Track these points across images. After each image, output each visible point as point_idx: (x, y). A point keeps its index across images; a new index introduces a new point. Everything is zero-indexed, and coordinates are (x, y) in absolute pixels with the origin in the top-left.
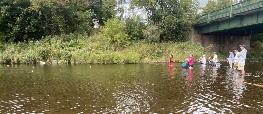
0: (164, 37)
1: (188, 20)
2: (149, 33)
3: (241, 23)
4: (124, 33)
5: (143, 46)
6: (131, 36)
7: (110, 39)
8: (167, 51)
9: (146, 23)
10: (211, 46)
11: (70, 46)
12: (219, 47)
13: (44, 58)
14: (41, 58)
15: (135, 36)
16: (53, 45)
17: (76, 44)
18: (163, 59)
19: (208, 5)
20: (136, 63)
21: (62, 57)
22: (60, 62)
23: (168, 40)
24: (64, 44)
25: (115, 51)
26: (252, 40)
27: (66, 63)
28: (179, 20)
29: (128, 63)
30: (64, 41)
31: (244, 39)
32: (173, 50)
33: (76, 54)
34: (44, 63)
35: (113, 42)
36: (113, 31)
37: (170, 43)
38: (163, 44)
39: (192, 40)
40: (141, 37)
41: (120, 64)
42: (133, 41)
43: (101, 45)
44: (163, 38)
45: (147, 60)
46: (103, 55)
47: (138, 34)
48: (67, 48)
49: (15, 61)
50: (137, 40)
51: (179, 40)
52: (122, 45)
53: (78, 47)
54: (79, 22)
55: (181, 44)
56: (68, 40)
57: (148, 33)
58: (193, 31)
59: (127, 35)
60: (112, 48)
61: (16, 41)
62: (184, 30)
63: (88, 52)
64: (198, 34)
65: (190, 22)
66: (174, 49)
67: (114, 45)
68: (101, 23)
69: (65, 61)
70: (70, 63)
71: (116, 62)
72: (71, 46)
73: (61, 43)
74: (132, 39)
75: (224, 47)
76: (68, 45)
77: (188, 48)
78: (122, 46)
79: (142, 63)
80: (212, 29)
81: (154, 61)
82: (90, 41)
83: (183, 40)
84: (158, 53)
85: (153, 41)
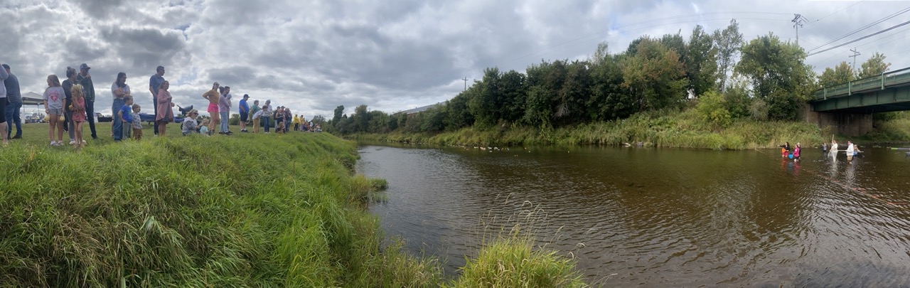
0: (773, 114)
1: (802, 94)
2: (755, 110)
3: (861, 102)
4: (723, 109)
5: (749, 127)
6: (733, 113)
7: (706, 116)
8: (776, 133)
9: (752, 95)
10: (829, 127)
11: (658, 124)
12: (839, 127)
13: (630, 139)
14: (627, 139)
15: (737, 112)
16: (640, 124)
17: (666, 121)
18: (771, 145)
19: (825, 74)
20: (738, 150)
21: (648, 138)
22: (645, 144)
23: (779, 118)
24: (652, 121)
25: (712, 131)
26: (874, 119)
27: (652, 146)
28: (791, 95)
29: (728, 150)
30: (652, 118)
31: (865, 118)
32: (784, 133)
33: (664, 134)
34: (630, 145)
35: (710, 119)
36: (711, 106)
37: (781, 123)
38: (772, 124)
39: (807, 119)
40: (745, 114)
41: (717, 150)
42: (736, 119)
43: (695, 124)
44: (771, 116)
45: (753, 145)
46: (695, 137)
47: (741, 110)
48: (655, 127)
49: (603, 141)
50: (740, 117)
51: (791, 119)
52: (720, 124)
53: (667, 125)
54: (671, 94)
55: (795, 125)
56: (657, 117)
57: (753, 109)
58: (808, 107)
59: (727, 111)
60: (709, 127)
61: (605, 120)
62: (797, 107)
63: (678, 132)
64: (815, 111)
65: (804, 97)
66: (786, 130)
67: (710, 124)
68: (697, 93)
69: (651, 144)
70: (656, 146)
71: (711, 147)
72: (660, 124)
73: (649, 121)
74: (734, 116)
75: (844, 128)
76: (657, 123)
77: (802, 131)
78: (720, 126)
79: (747, 150)
80: (830, 107)
81: (762, 147)
82: (681, 118)
83: (797, 118)
84: (766, 135)
85: (760, 119)
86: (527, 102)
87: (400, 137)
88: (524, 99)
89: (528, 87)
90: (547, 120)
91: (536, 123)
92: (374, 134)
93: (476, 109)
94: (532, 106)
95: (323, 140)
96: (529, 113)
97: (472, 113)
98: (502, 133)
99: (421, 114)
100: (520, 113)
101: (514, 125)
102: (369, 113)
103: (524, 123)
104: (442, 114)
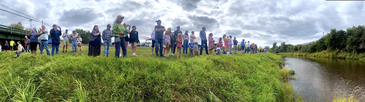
86: (347, 42)
87: (299, 54)
88: (346, 41)
89: (347, 36)
90: (355, 49)
91: (350, 51)
92: (288, 53)
93: (327, 43)
94: (349, 44)
95: (270, 56)
96: (348, 46)
97: (326, 45)
98: (337, 54)
99: (307, 45)
100: (344, 46)
101: (342, 51)
102: (286, 45)
103: (346, 50)
104: (315, 45)
